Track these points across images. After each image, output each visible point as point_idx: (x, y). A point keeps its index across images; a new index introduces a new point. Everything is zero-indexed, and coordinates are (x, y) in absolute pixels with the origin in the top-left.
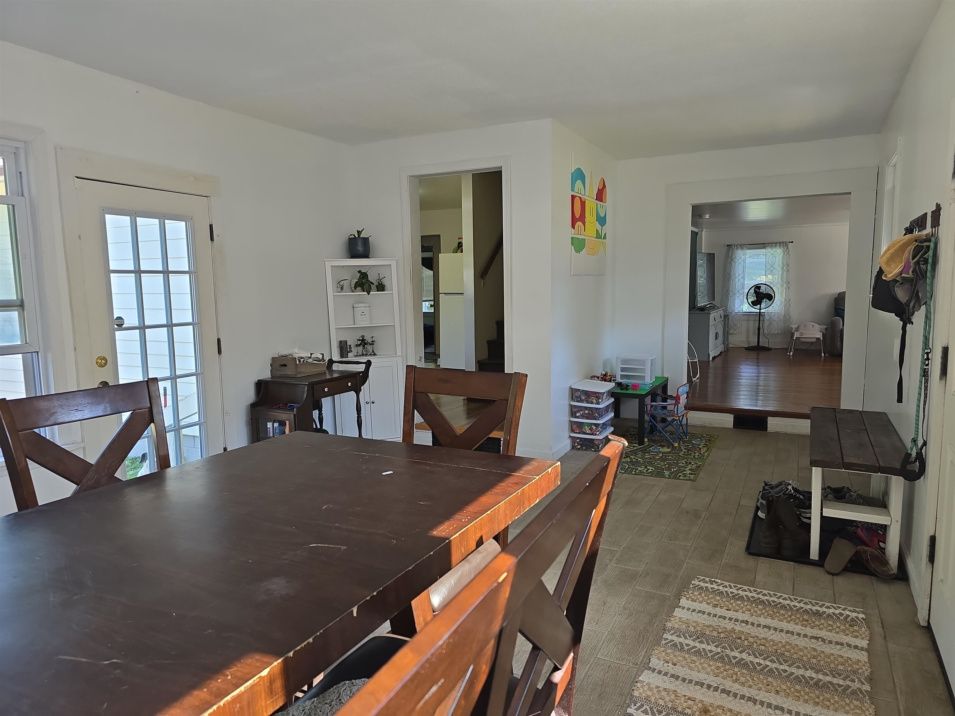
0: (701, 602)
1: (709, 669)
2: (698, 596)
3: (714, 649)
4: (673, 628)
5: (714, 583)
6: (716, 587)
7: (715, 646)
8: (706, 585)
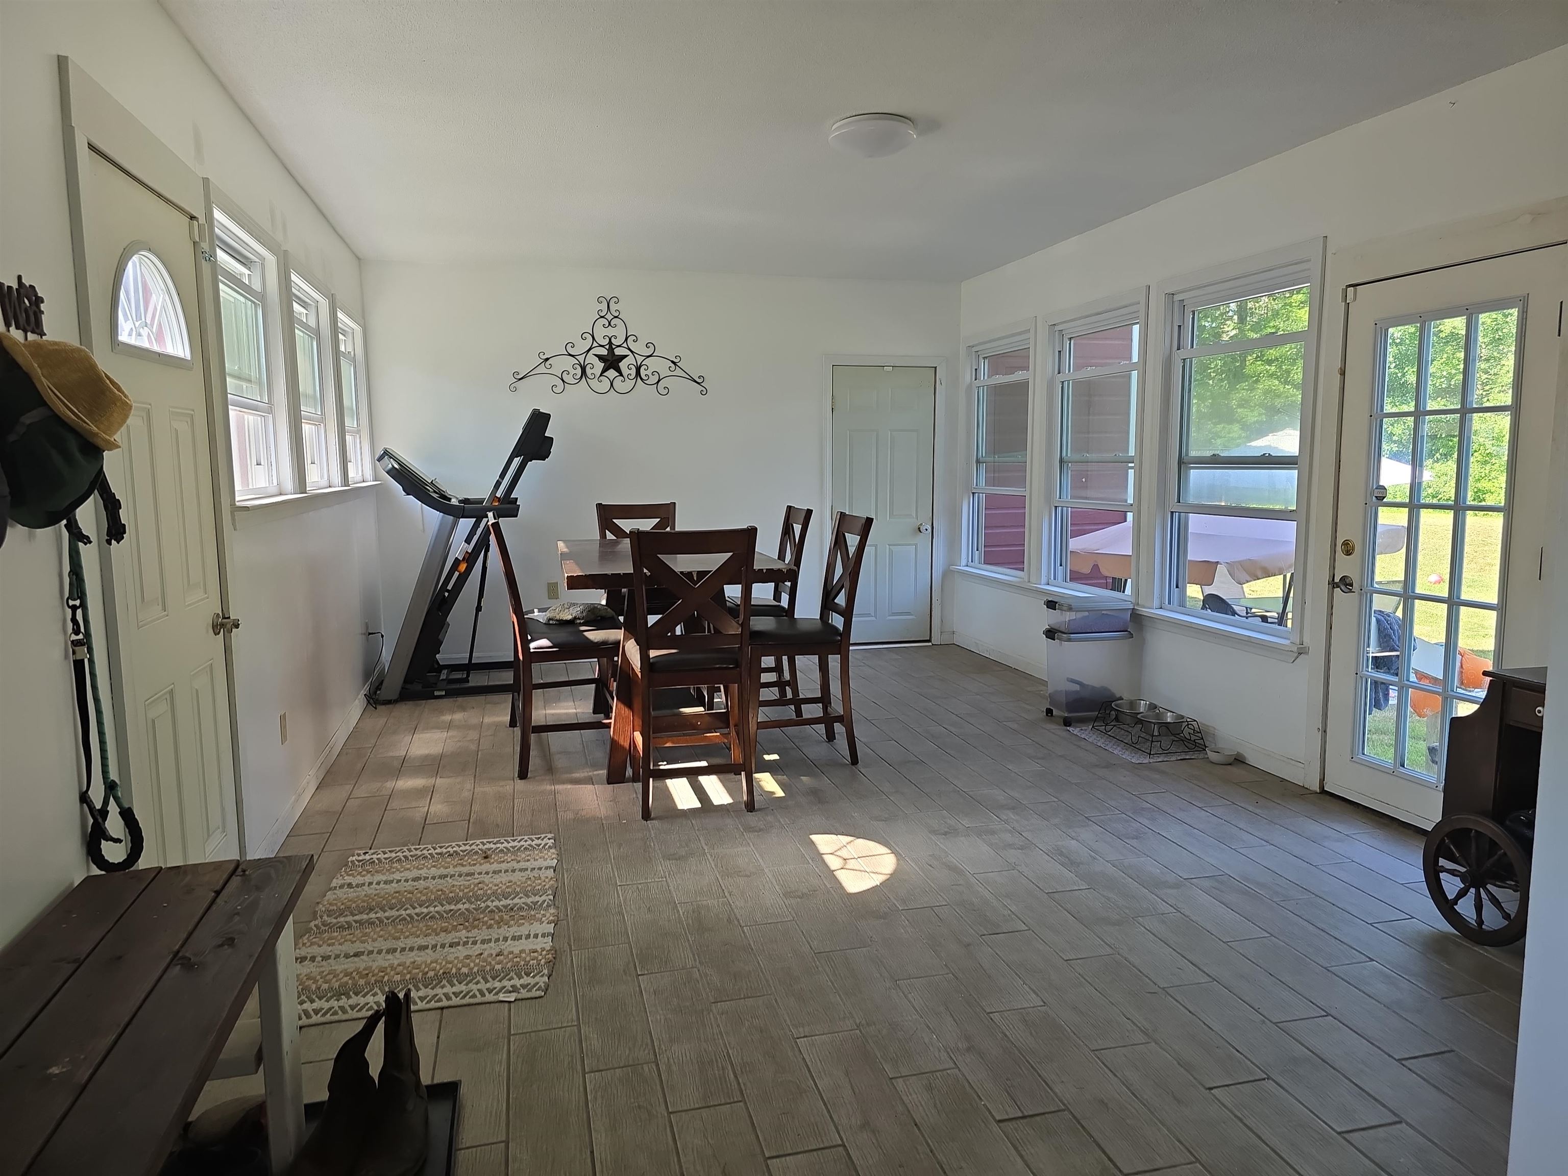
0: (522, 951)
1: (490, 885)
2: (528, 959)
3: (489, 903)
4: (546, 909)
5: (511, 989)
6: (505, 983)
7: (490, 907)
8: (522, 981)
